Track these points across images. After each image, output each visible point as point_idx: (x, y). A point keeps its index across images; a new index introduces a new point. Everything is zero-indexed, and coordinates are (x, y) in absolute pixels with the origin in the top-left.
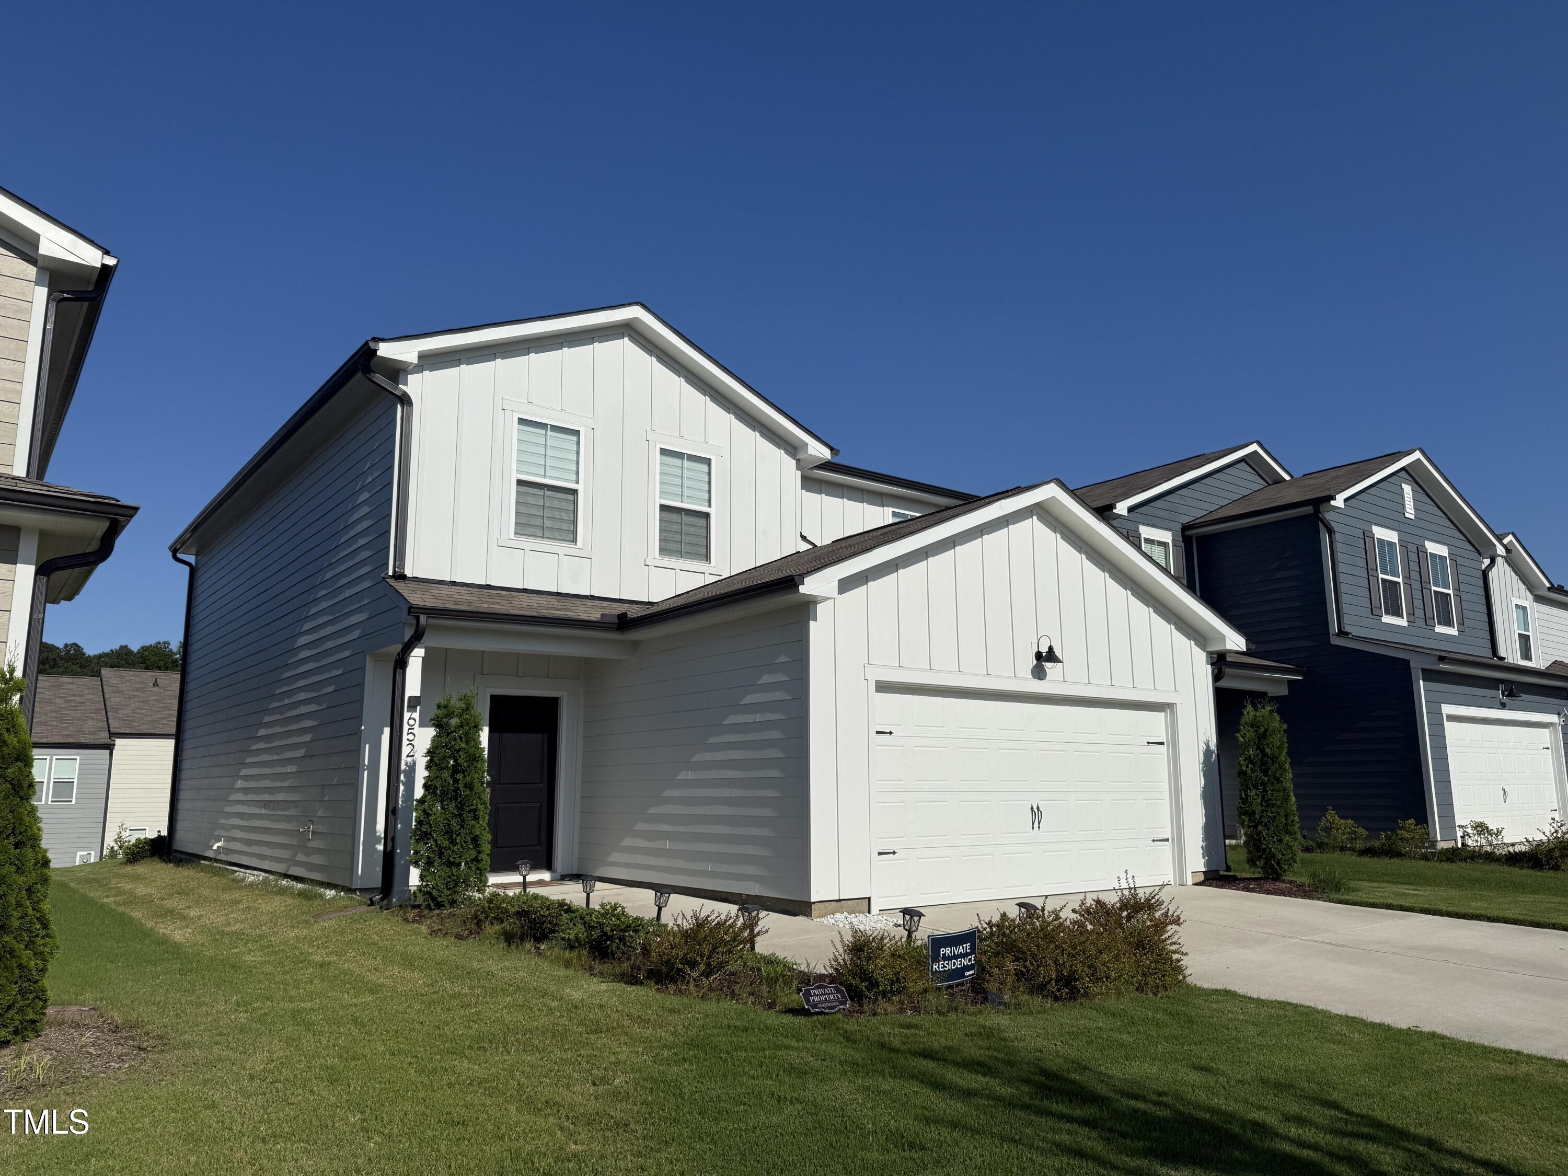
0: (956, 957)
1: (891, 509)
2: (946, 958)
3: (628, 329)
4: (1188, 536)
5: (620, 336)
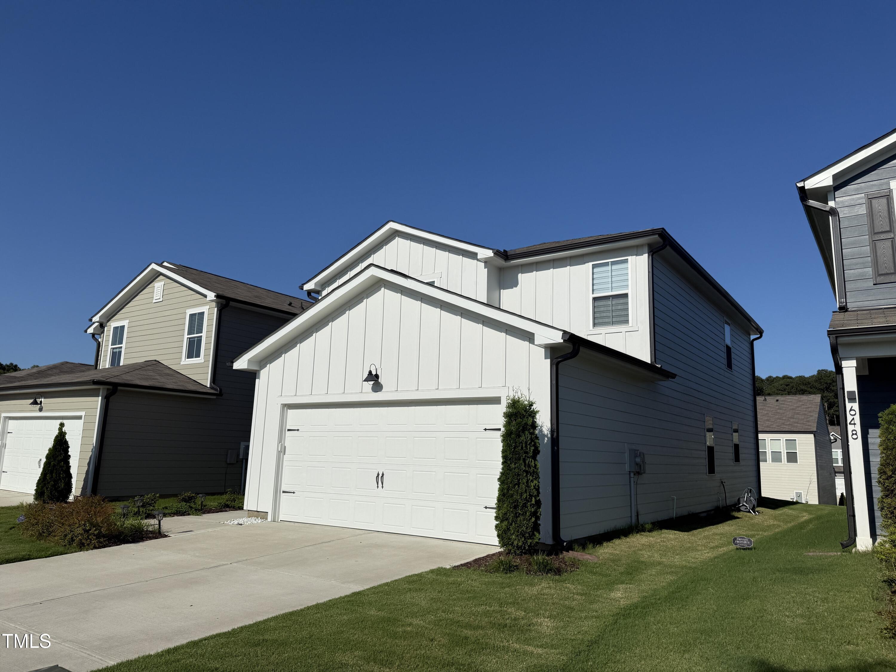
1: (591, 264)
5: (394, 238)
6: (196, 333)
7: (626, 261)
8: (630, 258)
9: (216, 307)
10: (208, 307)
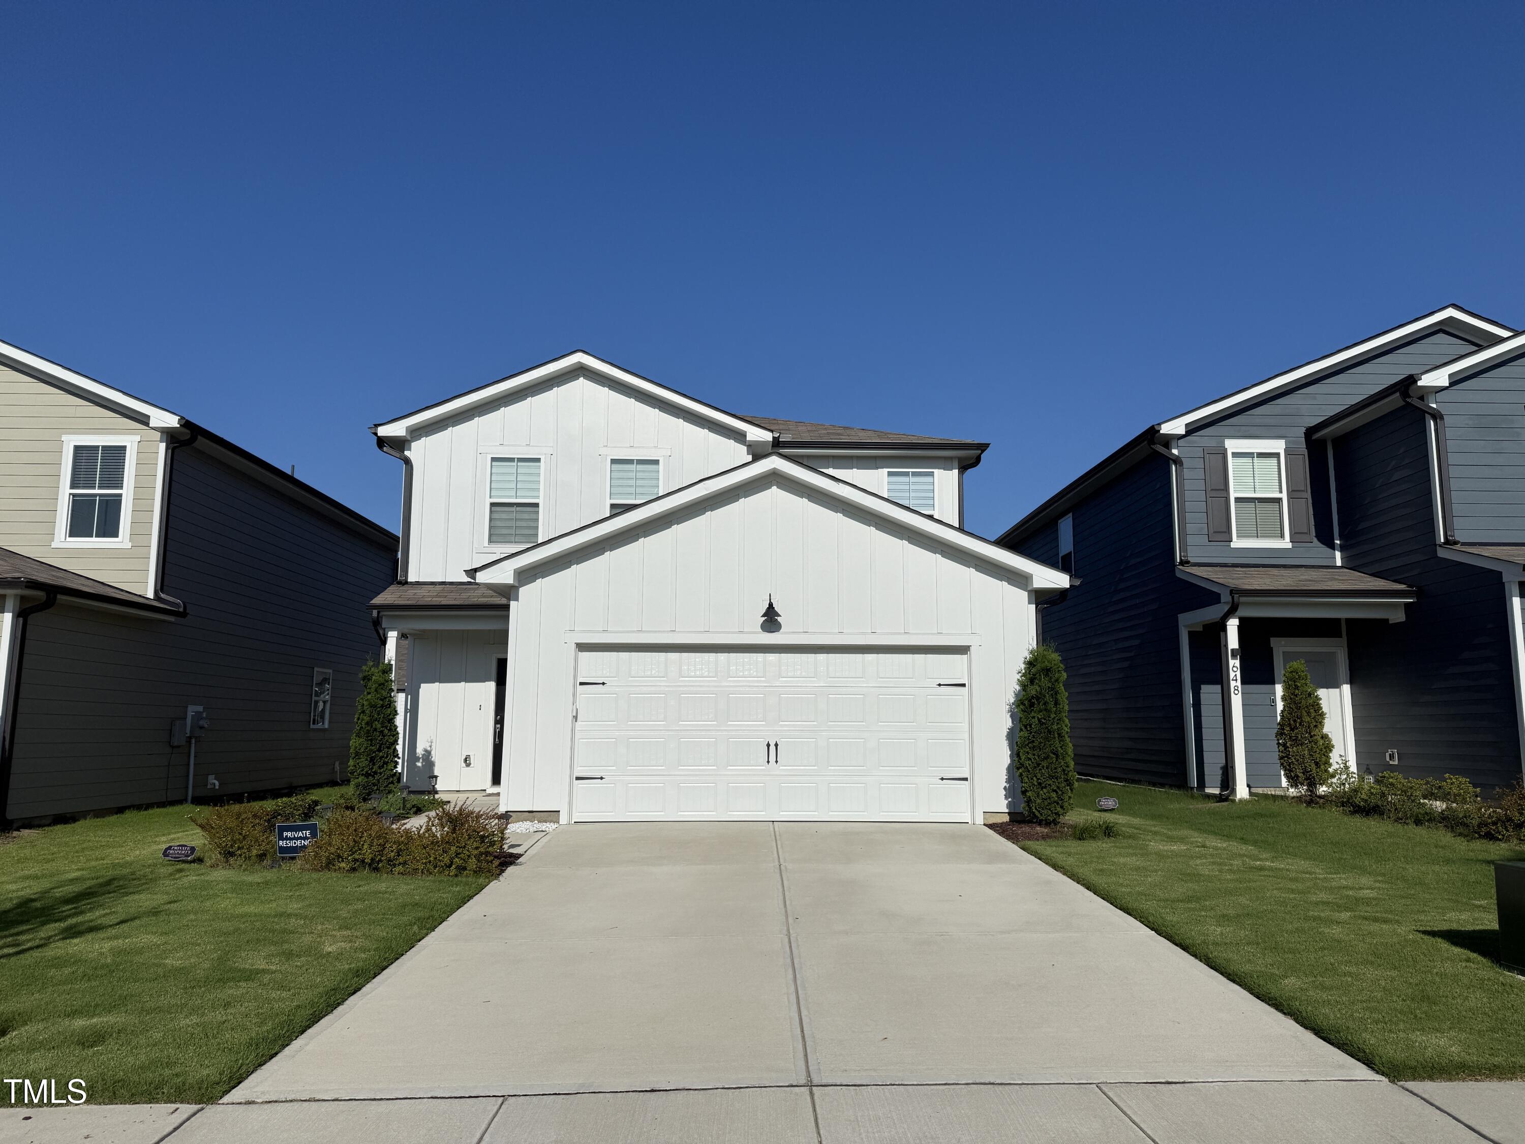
0: (295, 838)
1: (886, 470)
2: (287, 838)
3: (581, 371)
4: (1317, 440)
5: (576, 378)
6: (100, 488)
7: (931, 474)
8: (936, 471)
9: (161, 441)
10: (138, 438)
